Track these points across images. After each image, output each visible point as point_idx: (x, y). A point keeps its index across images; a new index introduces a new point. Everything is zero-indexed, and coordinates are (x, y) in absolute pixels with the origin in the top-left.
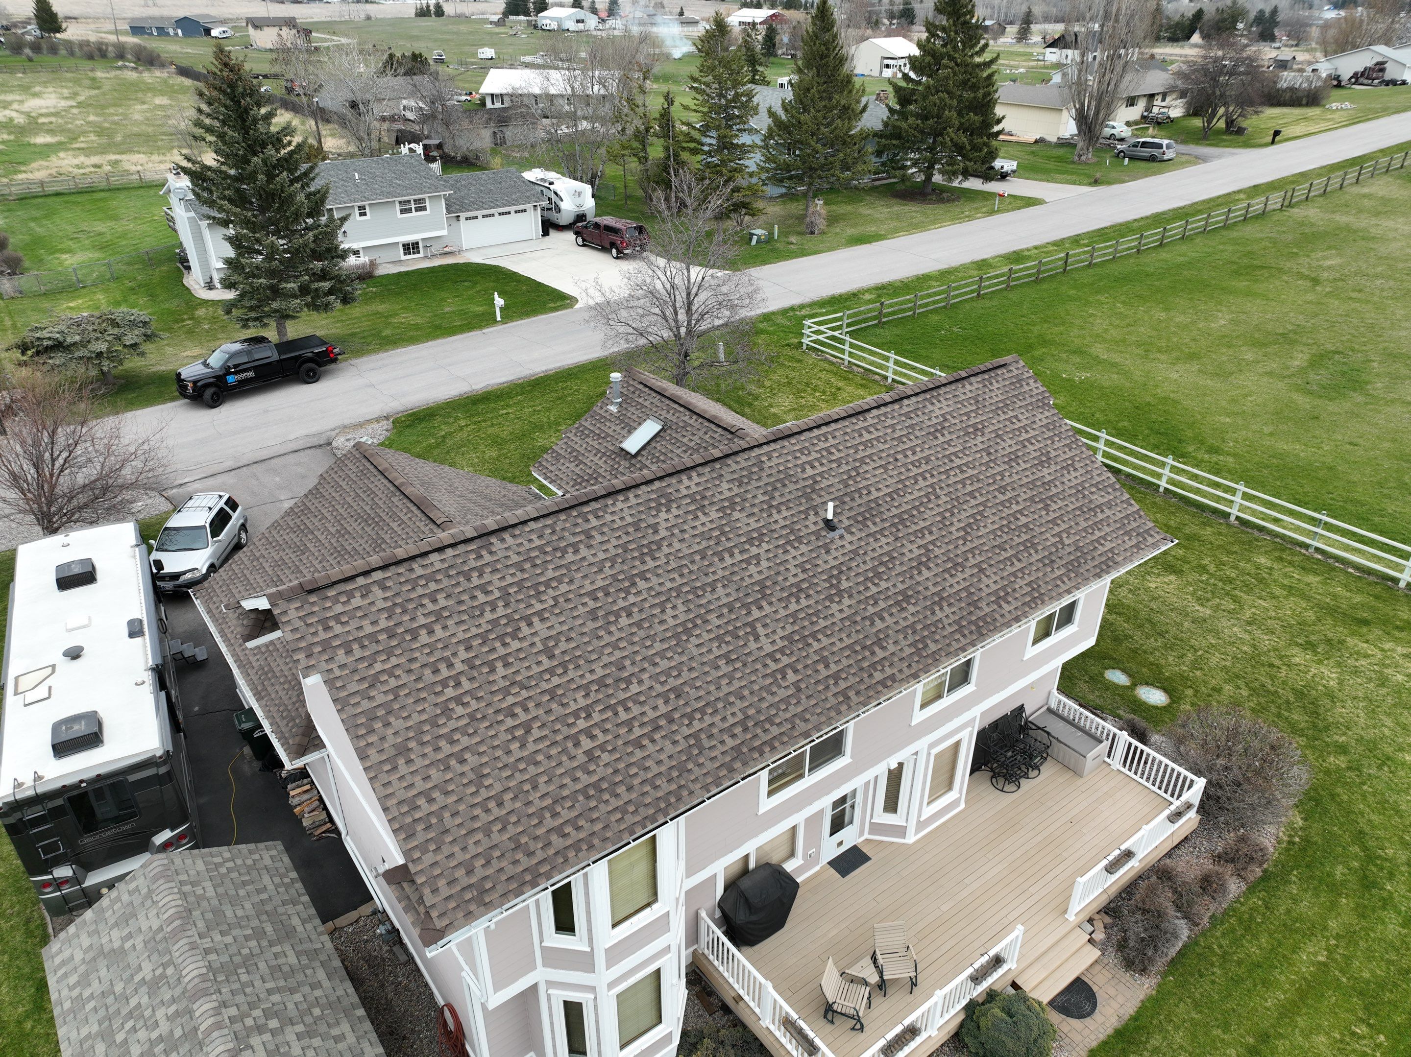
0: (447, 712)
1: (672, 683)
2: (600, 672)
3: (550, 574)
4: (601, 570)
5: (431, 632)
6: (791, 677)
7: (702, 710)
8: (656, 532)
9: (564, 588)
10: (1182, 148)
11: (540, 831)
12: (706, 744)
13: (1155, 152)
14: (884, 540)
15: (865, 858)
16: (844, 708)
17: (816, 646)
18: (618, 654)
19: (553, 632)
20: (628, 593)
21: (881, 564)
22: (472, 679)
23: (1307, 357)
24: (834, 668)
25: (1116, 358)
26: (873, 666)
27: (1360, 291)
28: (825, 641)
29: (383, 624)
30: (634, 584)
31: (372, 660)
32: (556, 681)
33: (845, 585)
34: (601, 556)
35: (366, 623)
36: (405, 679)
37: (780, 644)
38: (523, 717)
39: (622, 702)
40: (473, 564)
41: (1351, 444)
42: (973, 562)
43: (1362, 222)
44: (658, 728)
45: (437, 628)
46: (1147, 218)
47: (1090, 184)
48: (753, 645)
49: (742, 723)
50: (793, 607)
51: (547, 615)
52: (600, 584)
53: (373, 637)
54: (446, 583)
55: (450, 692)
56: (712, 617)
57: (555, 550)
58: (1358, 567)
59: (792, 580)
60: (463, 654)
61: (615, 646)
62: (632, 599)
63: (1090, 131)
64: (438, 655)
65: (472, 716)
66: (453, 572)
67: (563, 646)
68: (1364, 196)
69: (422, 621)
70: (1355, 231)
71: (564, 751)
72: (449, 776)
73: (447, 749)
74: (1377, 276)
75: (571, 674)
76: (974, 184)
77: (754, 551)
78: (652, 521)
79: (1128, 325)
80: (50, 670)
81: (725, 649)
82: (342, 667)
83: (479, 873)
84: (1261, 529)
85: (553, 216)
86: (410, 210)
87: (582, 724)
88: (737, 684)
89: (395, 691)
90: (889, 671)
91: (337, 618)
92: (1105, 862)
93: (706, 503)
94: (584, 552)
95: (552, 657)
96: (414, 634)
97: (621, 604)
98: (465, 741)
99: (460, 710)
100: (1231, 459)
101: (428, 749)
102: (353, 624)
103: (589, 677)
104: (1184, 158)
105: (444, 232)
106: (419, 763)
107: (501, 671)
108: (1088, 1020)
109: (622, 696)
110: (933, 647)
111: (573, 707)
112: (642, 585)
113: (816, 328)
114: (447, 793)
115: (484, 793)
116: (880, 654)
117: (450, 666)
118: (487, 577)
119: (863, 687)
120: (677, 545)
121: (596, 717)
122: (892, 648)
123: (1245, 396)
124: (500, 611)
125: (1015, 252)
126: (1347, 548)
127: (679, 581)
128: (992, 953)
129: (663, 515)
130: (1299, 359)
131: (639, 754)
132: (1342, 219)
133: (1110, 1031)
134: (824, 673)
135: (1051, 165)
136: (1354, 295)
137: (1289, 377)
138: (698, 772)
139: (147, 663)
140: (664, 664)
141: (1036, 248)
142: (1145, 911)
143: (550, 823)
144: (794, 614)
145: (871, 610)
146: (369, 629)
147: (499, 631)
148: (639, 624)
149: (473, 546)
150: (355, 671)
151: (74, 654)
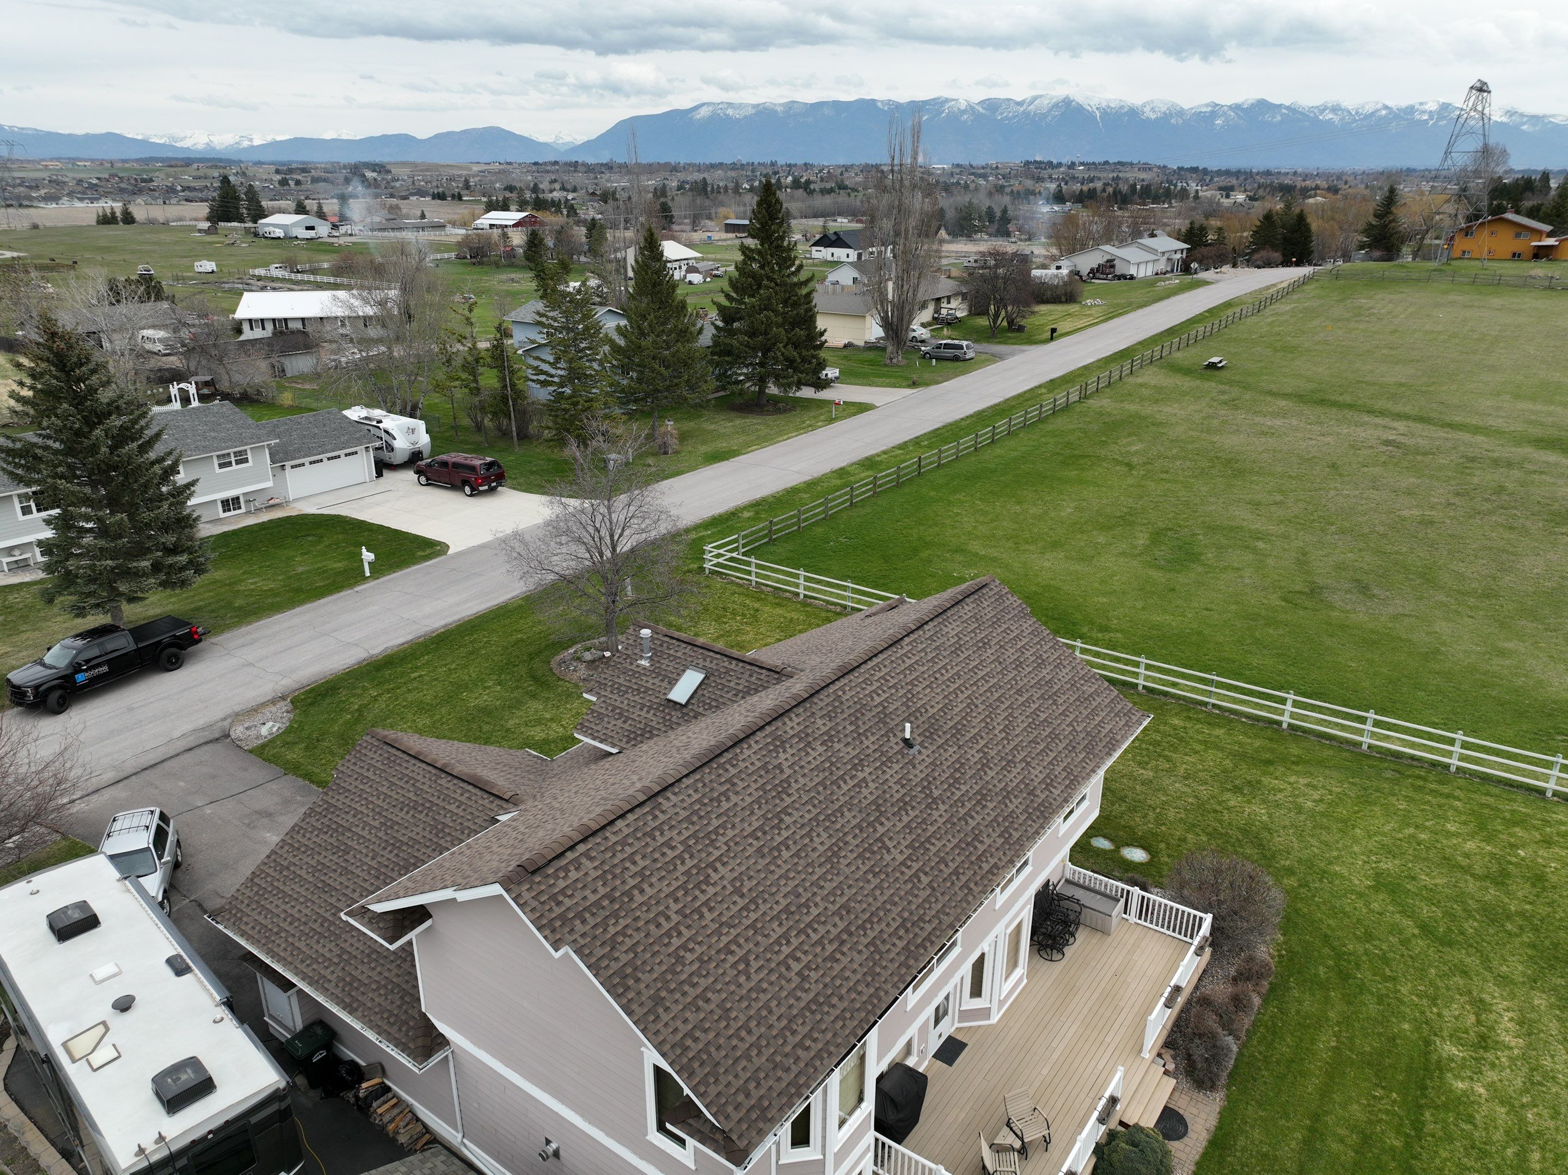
0: (680, 960)
1: (841, 901)
2: (784, 903)
3: (715, 823)
4: (752, 813)
5: (642, 891)
6: (925, 880)
7: (869, 920)
8: (782, 771)
9: (730, 833)
10: (979, 347)
11: (788, 1049)
12: (884, 948)
13: (957, 352)
14: (951, 750)
15: (962, 1046)
16: (970, 898)
17: (933, 849)
18: (792, 884)
19: (736, 874)
20: (780, 829)
21: (956, 770)
22: (689, 927)
23: (1147, 536)
24: (952, 866)
25: (993, 553)
26: (979, 858)
27: (1167, 472)
28: (939, 844)
29: (602, 891)
30: (781, 820)
31: (604, 924)
32: (753, 916)
33: (936, 793)
34: (749, 800)
35: (587, 892)
36: (637, 937)
37: (908, 852)
38: (740, 953)
39: (809, 925)
40: (653, 824)
41: (1207, 609)
42: (1019, 757)
43: (1147, 409)
44: (843, 942)
45: (645, 886)
46: (971, 416)
47: (909, 386)
48: (888, 858)
49: (902, 925)
50: (906, 819)
51: (725, 860)
52: (756, 824)
53: (597, 903)
54: (637, 845)
55: (676, 942)
56: (849, 838)
57: (711, 800)
58: (1249, 716)
59: (897, 796)
60: (674, 907)
61: (785, 876)
62: (785, 834)
63: (897, 336)
64: (655, 910)
65: (699, 959)
66: (639, 835)
67: (748, 884)
68: (1141, 385)
69: (632, 882)
70: (1145, 418)
71: (781, 976)
72: (702, 1016)
73: (692, 992)
74: (1175, 458)
75: (763, 908)
76: (807, 392)
77: (861, 775)
78: (776, 762)
79: (992, 521)
80: (101, 1029)
81: (869, 864)
82: (583, 935)
83: (756, 1094)
84: (1166, 694)
85: (386, 455)
86: (230, 464)
87: (786, 950)
88: (888, 893)
89: (633, 948)
90: (992, 861)
91: (562, 892)
92: (1163, 1000)
93: (810, 739)
94: (734, 799)
95: (742, 896)
96: (628, 893)
97: (779, 839)
98: (704, 983)
99: (689, 957)
100: (1119, 635)
101: (677, 996)
102: (578, 896)
103: (777, 908)
104: (983, 357)
105: (269, 484)
106: (676, 1009)
107: (708, 916)
108: (1185, 1139)
109: (808, 919)
110: (1016, 835)
111: (774, 936)
112: (788, 820)
113: (716, 552)
114: (706, 1031)
115: (734, 1025)
116: (981, 848)
117: (668, 918)
118: (668, 835)
119: (978, 878)
120: (802, 781)
121: (795, 942)
122: (987, 841)
123: (1111, 576)
124: (689, 863)
125: (867, 458)
126: (1235, 701)
127: (815, 811)
128: (1107, 1095)
129: (782, 756)
130: (1142, 540)
131: (837, 967)
132: (1132, 408)
133: (1204, 1144)
134: (947, 871)
135: (867, 369)
136: (1164, 476)
137: (1140, 555)
138: (885, 974)
139: (214, 999)
140: (829, 886)
141: (884, 452)
142: (1201, 1036)
143: (793, 1040)
144: (908, 825)
145: (962, 811)
146: (593, 898)
147: (694, 881)
148: (797, 855)
149: (646, 809)
150: (595, 937)
151: (124, 1005)
